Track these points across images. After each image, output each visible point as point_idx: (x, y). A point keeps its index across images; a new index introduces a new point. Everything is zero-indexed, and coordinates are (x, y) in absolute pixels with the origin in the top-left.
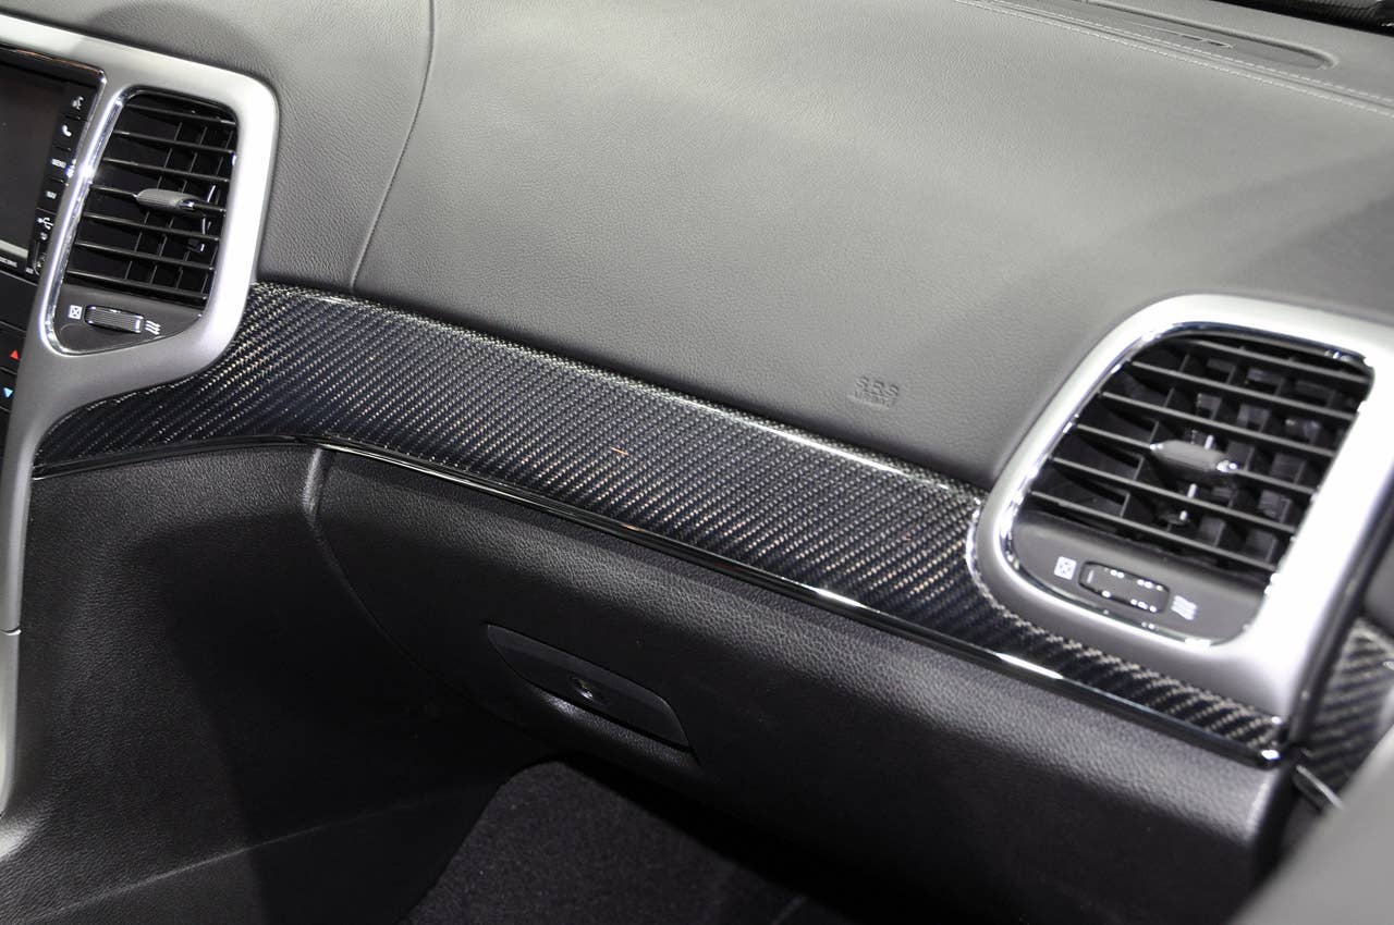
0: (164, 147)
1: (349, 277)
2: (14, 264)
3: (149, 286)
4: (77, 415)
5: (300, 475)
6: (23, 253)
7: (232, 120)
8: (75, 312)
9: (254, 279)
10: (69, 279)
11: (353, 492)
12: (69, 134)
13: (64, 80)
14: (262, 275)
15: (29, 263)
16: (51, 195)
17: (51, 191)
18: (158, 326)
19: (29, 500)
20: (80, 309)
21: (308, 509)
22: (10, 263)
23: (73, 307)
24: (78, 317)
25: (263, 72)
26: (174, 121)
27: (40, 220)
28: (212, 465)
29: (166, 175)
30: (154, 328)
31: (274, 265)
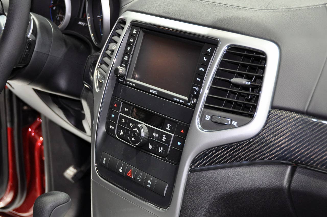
0: (237, 64)
1: (304, 108)
2: (183, 102)
3: (231, 109)
4: (206, 152)
5: (283, 175)
6: (186, 98)
7: (264, 55)
8: (208, 118)
9: (270, 108)
10: (206, 107)
11: (304, 181)
12: (206, 60)
13: (204, 43)
14: (273, 107)
15: (189, 101)
16: (198, 79)
17: (199, 78)
18: (237, 123)
19: (187, 179)
20: (209, 117)
21: (285, 187)
22: (181, 101)
23: (207, 116)
24: (209, 119)
25: (275, 40)
26: (241, 55)
27: (194, 88)
28: (251, 170)
29: (238, 73)
30: (235, 123)
31: (277, 103)
